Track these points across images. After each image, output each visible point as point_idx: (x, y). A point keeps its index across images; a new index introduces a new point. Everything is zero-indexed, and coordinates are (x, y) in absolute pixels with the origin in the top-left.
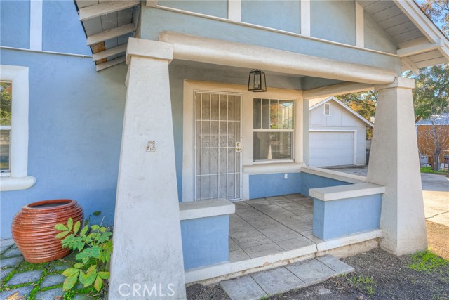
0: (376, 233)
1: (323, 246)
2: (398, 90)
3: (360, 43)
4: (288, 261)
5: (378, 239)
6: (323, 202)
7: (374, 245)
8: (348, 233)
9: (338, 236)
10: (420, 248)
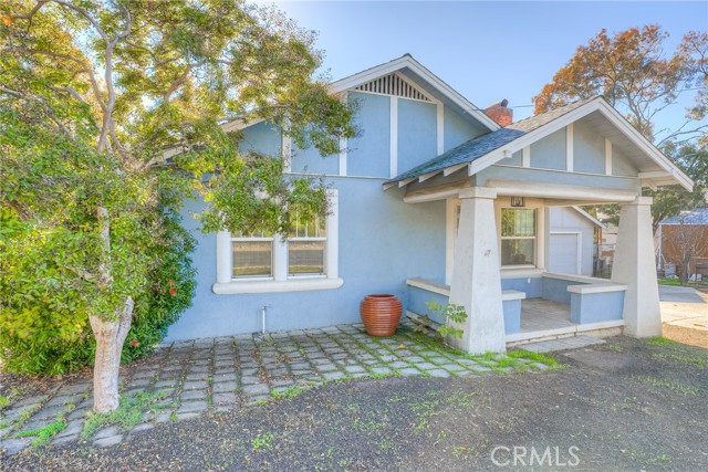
0: (620, 323)
1: (581, 328)
2: (639, 207)
3: (609, 172)
4: (556, 335)
5: (622, 327)
6: (580, 294)
7: (618, 332)
8: (598, 321)
9: (590, 322)
10: (655, 334)
